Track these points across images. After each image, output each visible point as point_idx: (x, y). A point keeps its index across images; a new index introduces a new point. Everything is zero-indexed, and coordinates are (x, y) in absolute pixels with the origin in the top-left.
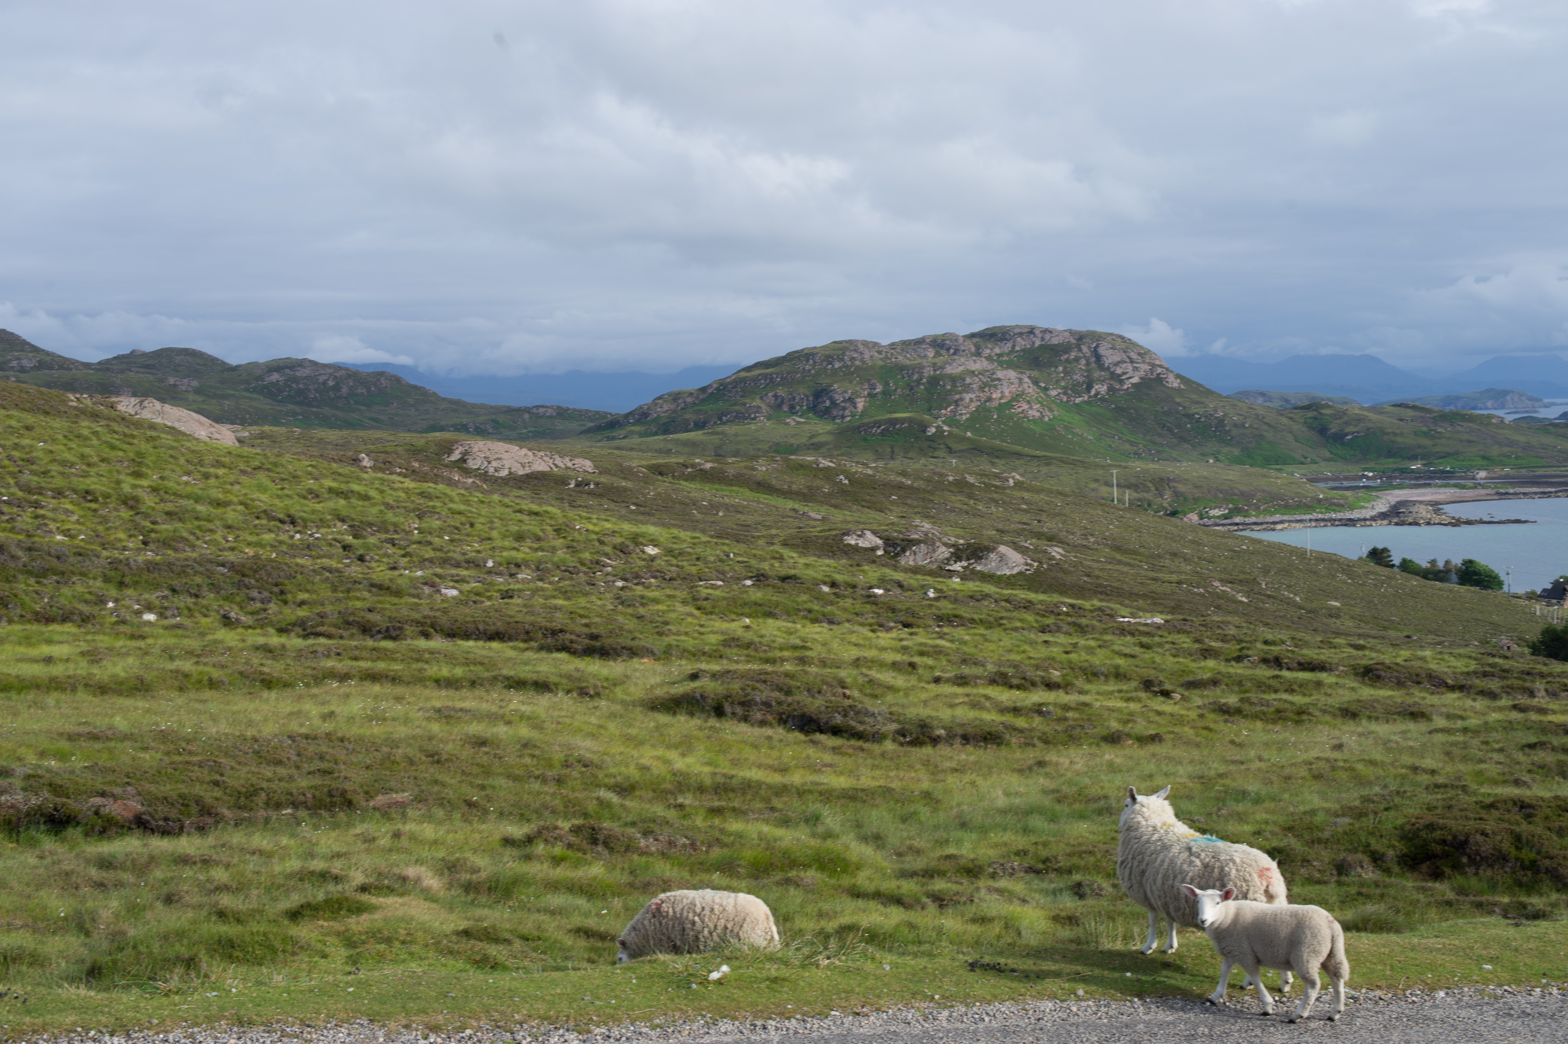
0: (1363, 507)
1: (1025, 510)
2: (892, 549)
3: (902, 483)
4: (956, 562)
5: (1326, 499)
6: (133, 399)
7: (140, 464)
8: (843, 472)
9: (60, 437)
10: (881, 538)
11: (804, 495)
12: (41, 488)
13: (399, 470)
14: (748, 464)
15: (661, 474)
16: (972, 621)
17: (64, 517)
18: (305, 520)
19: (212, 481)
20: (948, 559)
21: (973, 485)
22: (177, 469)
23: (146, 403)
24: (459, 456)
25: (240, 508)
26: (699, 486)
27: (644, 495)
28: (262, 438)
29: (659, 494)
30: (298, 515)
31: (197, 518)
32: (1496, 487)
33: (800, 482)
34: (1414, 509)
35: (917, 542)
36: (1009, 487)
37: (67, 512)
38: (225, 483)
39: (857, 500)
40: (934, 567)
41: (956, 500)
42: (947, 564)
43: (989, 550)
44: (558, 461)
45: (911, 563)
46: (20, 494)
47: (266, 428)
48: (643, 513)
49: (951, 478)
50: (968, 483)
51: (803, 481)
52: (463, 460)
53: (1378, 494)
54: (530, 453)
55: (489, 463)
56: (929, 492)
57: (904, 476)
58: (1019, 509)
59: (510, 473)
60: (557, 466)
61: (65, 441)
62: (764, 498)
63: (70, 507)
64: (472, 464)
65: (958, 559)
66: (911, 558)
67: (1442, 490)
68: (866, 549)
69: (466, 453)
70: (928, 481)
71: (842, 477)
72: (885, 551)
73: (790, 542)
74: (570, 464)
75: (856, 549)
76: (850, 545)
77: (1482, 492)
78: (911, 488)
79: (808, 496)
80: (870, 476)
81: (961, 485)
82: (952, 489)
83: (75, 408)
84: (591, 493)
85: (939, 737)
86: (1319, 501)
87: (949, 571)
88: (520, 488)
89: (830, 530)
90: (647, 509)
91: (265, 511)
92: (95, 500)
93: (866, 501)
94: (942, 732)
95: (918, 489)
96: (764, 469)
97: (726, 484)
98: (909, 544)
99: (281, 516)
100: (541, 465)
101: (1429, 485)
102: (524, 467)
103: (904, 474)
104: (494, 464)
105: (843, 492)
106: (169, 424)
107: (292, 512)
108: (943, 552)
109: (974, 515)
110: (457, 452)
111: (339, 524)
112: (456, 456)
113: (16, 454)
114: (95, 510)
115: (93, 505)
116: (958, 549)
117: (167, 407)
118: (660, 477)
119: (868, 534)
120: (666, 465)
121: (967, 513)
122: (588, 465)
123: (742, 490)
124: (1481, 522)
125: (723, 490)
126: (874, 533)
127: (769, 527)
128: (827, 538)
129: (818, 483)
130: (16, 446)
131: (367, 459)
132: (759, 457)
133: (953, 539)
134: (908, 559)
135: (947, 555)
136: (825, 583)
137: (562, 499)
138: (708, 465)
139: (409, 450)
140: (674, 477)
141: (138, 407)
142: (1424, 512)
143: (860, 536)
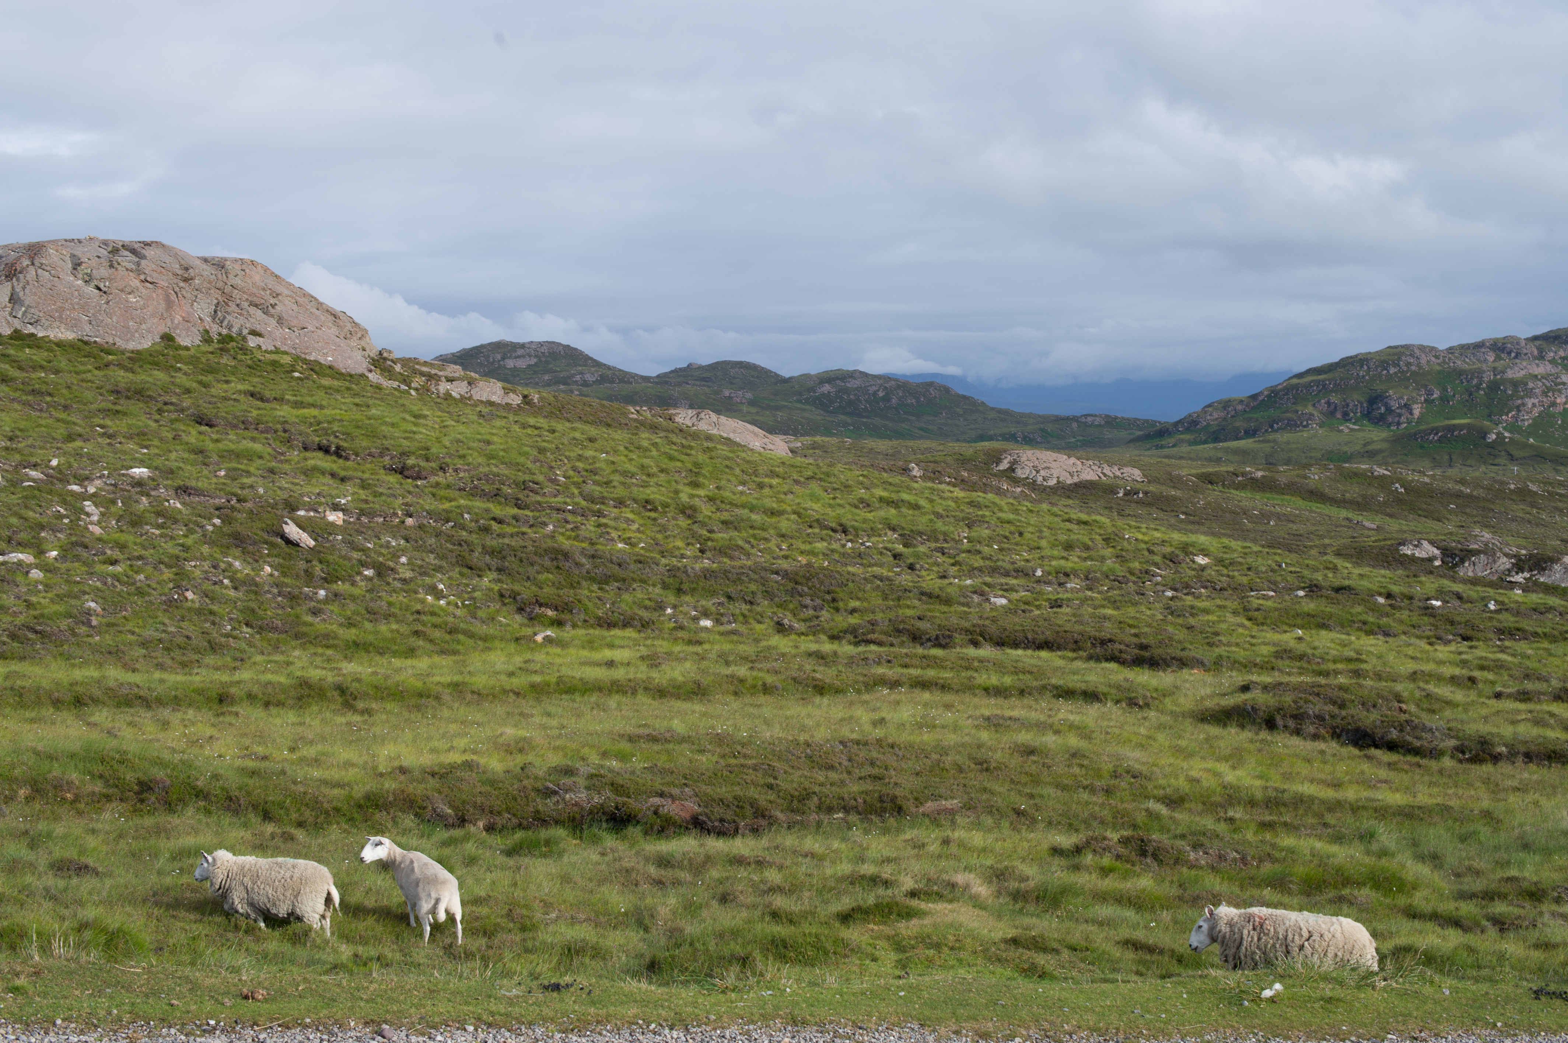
2: (1450, 559)
3: (1461, 491)
4: (1517, 573)
6: (690, 411)
7: (697, 474)
8: (1399, 480)
9: (622, 448)
10: (1438, 548)
11: (1358, 504)
12: (603, 498)
13: (948, 480)
14: (1300, 472)
15: (1211, 483)
16: (1536, 634)
17: (625, 526)
18: (856, 529)
19: (766, 491)
20: (1509, 570)
21: (1536, 493)
22: (733, 479)
23: (702, 415)
24: (1007, 466)
25: (793, 517)
26: (1249, 495)
27: (1194, 504)
28: (814, 448)
29: (1209, 503)
30: (849, 524)
31: (752, 527)
33: (1354, 491)
35: (1477, 553)
37: (628, 521)
38: (779, 492)
39: (1413, 509)
40: (1495, 578)
41: (1518, 509)
42: (1509, 575)
43: (1553, 560)
44: (1107, 470)
45: (1470, 574)
46: (584, 503)
47: (818, 439)
48: (1193, 523)
49: (1512, 487)
50: (1530, 491)
51: (1357, 490)
52: (1012, 469)
54: (1079, 462)
55: (1038, 472)
56: (1489, 501)
57: (1463, 484)
59: (1058, 482)
60: (1105, 475)
61: (626, 452)
62: (1317, 507)
63: (631, 516)
64: (1020, 473)
65: (1520, 570)
66: (1470, 569)
68: (1423, 560)
69: (1014, 463)
70: (1488, 489)
71: (1397, 485)
72: (1443, 562)
73: (1344, 552)
74: (1118, 473)
75: (1413, 559)
76: (1406, 555)
78: (1470, 496)
79: (1362, 505)
80: (1427, 484)
81: (1523, 494)
82: (1514, 497)
83: (635, 420)
84: (1140, 502)
85: (1500, 754)
87: (1511, 582)
88: (1069, 497)
89: (1385, 540)
90: (1197, 518)
91: (817, 520)
92: (655, 510)
93: (1424, 510)
94: (1504, 749)
95: (1478, 498)
96: (1317, 477)
97: (1277, 493)
98: (1466, 554)
99: (833, 525)
100: (1089, 474)
102: (1072, 476)
103: (1462, 482)
104: (1043, 473)
105: (1399, 501)
106: (725, 435)
107: (844, 521)
108: (1504, 563)
109: (1537, 525)
110: (1006, 461)
111: (890, 533)
112: (1004, 465)
113: (580, 465)
114: (655, 519)
115: (653, 515)
116: (1520, 560)
117: (723, 419)
118: (1210, 486)
119: (1425, 544)
120: (1216, 474)
121: (1529, 522)
122: (1137, 474)
123: (1293, 499)
125: (1274, 499)
126: (1432, 543)
127: (1322, 537)
128: (1382, 548)
129: (1372, 491)
130: (580, 458)
131: (916, 468)
132: (1311, 465)
133: (1514, 549)
134: (1467, 570)
135: (1508, 566)
136: (1380, 594)
137: (1111, 508)
138: (1259, 474)
139: (957, 460)
140: (1224, 485)
141: (695, 419)
143: (1416, 546)
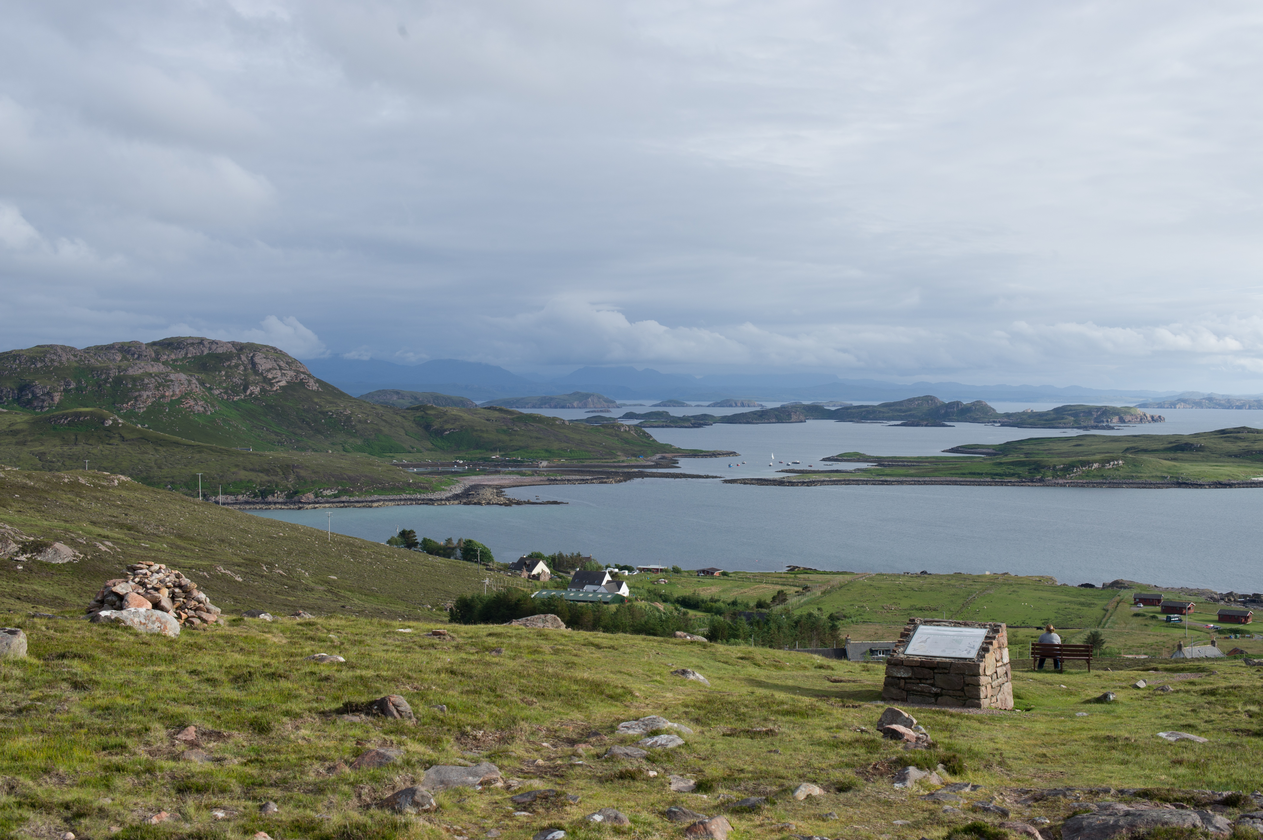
0: (443, 490)
1: (118, 506)
3: (26, 484)
4: (22, 554)
5: (415, 483)
20: (17, 552)
21: (83, 485)
32: (548, 475)
34: (481, 492)
36: (114, 487)
41: (66, 498)
42: (16, 556)
43: (47, 545)
49: (66, 480)
50: (79, 483)
53: (459, 479)
56: (46, 491)
58: (113, 505)
65: (25, 552)
67: (507, 477)
70: (48, 482)
77: (537, 478)
78: (33, 488)
81: (74, 487)
82: (65, 489)
86: (409, 485)
87: (17, 560)
95: (37, 489)
101: (498, 472)
103: (29, 477)
108: (14, 547)
116: (25, 545)
124: (529, 503)
142: (488, 494)
